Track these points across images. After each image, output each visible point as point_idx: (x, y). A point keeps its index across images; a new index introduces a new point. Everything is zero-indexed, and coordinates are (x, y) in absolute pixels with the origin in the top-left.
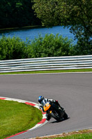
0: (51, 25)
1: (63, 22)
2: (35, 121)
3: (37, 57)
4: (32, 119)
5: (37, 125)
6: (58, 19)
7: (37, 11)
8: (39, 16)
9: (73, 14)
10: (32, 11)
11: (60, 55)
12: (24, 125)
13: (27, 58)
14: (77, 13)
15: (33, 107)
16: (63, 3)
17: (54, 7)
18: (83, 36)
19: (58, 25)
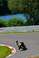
0: (15, 13)
1: (20, 12)
2: (9, 53)
3: (9, 27)
4: (8, 53)
5: (10, 55)
6: (18, 11)
7: (10, 8)
8: (10, 10)
9: (25, 9)
10: (7, 8)
11: (19, 26)
12: (4, 55)
13: (5, 27)
14: (26, 8)
15: (8, 48)
16: (21, 4)
17: (17, 6)
18: (29, 18)
19: (19, 13)
